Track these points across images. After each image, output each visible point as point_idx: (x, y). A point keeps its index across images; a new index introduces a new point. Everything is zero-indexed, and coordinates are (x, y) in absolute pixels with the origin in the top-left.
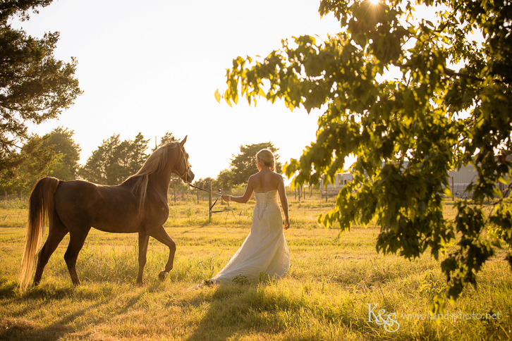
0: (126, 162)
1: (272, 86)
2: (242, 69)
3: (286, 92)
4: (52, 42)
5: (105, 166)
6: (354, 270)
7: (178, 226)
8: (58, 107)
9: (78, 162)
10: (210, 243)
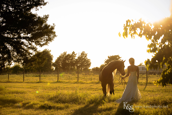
0: (69, 61)
1: (141, 31)
2: (130, 24)
3: (146, 34)
4: (46, 18)
5: (62, 63)
6: (154, 100)
7: (88, 84)
8: (48, 41)
9: (52, 61)
10: (100, 90)
